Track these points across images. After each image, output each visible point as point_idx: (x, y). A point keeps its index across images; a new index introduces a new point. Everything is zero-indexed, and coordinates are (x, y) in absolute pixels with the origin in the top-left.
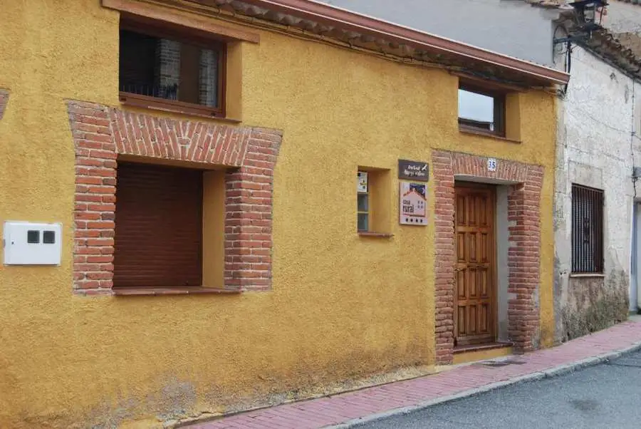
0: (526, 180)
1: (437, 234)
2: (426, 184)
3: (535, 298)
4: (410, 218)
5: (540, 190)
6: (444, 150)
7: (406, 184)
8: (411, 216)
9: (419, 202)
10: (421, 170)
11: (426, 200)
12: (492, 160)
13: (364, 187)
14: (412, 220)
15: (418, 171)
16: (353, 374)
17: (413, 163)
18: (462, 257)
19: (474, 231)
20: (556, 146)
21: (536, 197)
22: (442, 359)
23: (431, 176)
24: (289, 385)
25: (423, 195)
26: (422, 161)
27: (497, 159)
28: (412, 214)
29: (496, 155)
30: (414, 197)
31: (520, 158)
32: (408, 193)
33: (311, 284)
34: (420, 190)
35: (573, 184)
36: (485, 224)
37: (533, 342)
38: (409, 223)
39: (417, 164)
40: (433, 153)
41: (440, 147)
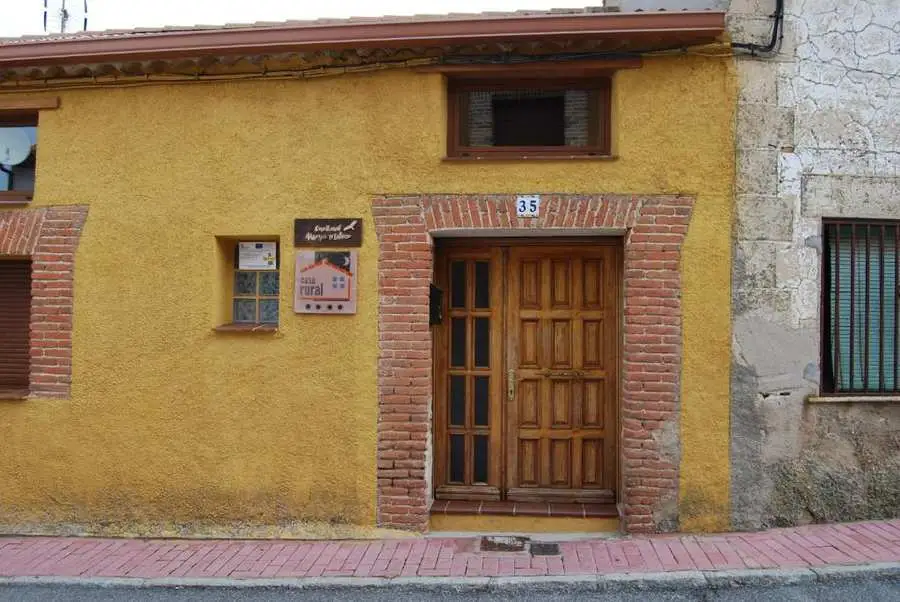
0: (635, 224)
1: (383, 326)
2: (353, 251)
3: (665, 437)
4: (313, 304)
5: (681, 240)
6: (404, 195)
7: (310, 254)
8: (315, 300)
9: (335, 279)
10: (342, 230)
11: (350, 275)
12: (528, 199)
13: (270, 263)
14: (318, 307)
15: (338, 232)
17: (323, 222)
18: (530, 357)
19: (567, 316)
20: (737, 152)
22: (395, 520)
23: (370, 236)
25: (347, 268)
26: (348, 216)
27: (542, 195)
28: (320, 296)
29: (542, 188)
30: (327, 273)
31: (617, 186)
32: (311, 267)
33: (130, 394)
34: (338, 261)
35: (823, 218)
36: (598, 302)
37: (657, 516)
38: (313, 310)
39: (333, 222)
40: (375, 203)
41: (394, 190)
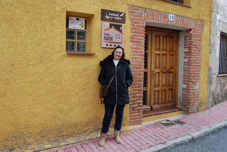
0: (193, 27)
1: (131, 54)
2: (123, 25)
3: (196, 87)
4: (109, 44)
5: (202, 33)
6: (138, 7)
7: (107, 24)
8: (110, 42)
9: (117, 35)
10: (119, 16)
11: (122, 34)
12: (172, 15)
13: (82, 27)
14: (111, 45)
15: (117, 17)
16: (63, 136)
17: (112, 12)
18: (158, 66)
19: (166, 53)
21: (200, 36)
22: (134, 122)
23: (128, 20)
24: (5, 146)
25: (121, 31)
26: (120, 11)
27: (175, 15)
28: (111, 41)
29: (175, 12)
30: (113, 32)
31: (190, 15)
32: (108, 29)
34: (118, 28)
35: (221, 32)
36: (173, 50)
37: (194, 108)
38: (109, 46)
39: (116, 13)
40: (129, 8)
41: (135, 4)
